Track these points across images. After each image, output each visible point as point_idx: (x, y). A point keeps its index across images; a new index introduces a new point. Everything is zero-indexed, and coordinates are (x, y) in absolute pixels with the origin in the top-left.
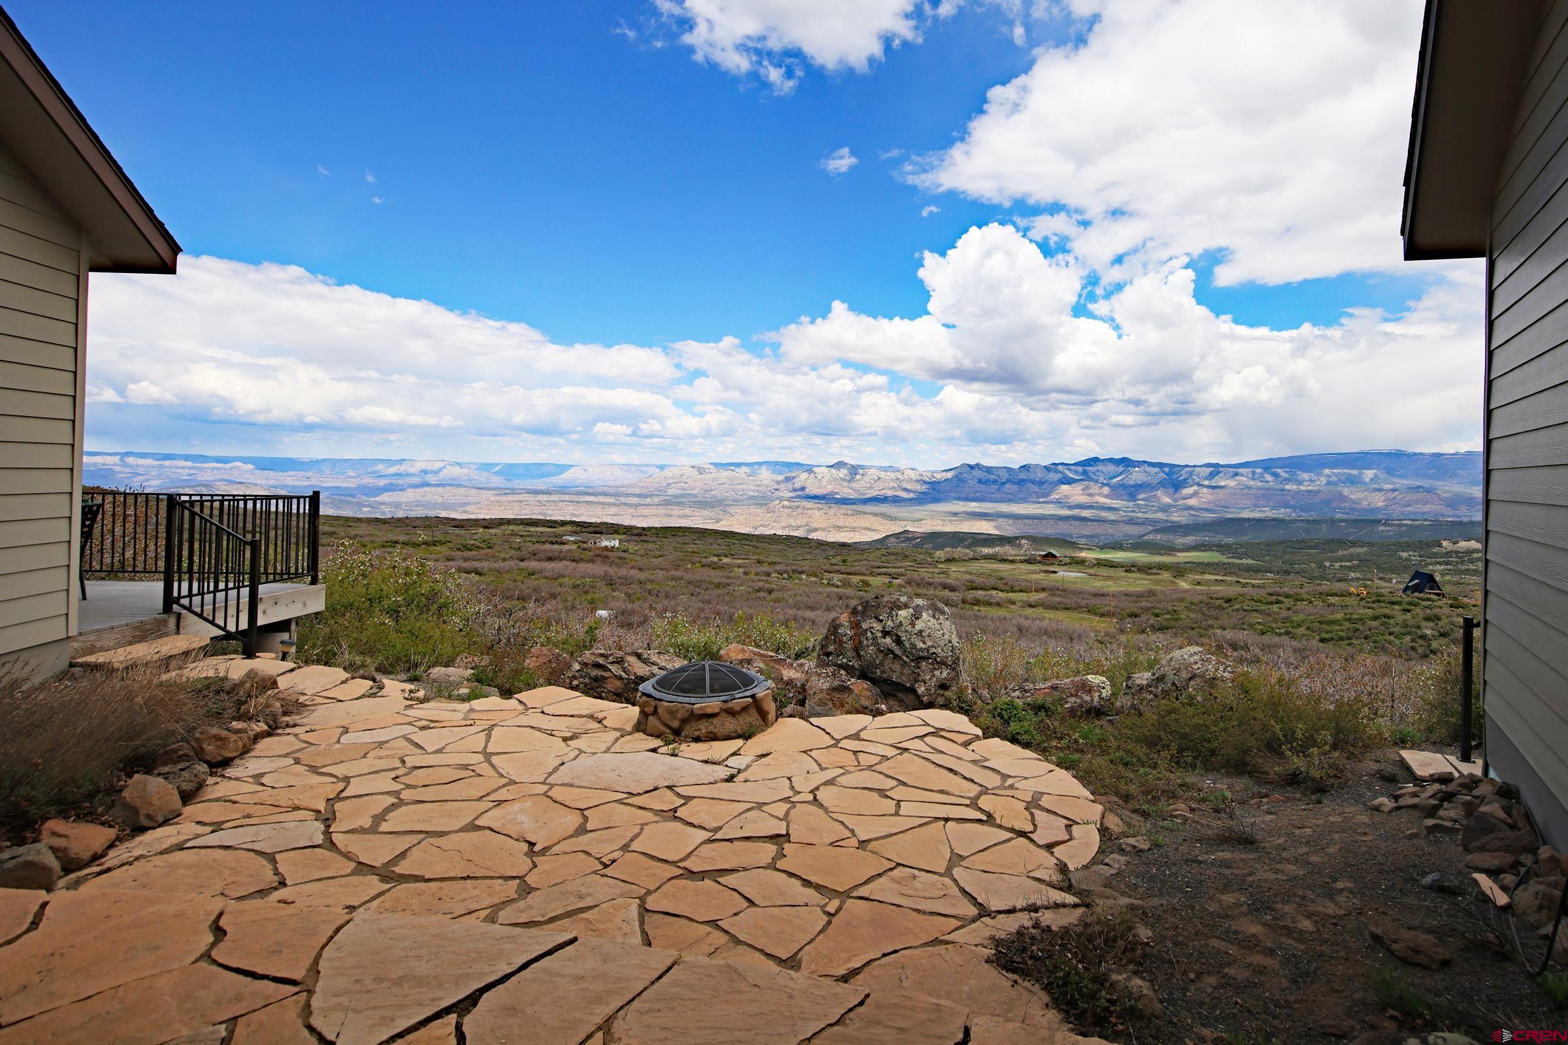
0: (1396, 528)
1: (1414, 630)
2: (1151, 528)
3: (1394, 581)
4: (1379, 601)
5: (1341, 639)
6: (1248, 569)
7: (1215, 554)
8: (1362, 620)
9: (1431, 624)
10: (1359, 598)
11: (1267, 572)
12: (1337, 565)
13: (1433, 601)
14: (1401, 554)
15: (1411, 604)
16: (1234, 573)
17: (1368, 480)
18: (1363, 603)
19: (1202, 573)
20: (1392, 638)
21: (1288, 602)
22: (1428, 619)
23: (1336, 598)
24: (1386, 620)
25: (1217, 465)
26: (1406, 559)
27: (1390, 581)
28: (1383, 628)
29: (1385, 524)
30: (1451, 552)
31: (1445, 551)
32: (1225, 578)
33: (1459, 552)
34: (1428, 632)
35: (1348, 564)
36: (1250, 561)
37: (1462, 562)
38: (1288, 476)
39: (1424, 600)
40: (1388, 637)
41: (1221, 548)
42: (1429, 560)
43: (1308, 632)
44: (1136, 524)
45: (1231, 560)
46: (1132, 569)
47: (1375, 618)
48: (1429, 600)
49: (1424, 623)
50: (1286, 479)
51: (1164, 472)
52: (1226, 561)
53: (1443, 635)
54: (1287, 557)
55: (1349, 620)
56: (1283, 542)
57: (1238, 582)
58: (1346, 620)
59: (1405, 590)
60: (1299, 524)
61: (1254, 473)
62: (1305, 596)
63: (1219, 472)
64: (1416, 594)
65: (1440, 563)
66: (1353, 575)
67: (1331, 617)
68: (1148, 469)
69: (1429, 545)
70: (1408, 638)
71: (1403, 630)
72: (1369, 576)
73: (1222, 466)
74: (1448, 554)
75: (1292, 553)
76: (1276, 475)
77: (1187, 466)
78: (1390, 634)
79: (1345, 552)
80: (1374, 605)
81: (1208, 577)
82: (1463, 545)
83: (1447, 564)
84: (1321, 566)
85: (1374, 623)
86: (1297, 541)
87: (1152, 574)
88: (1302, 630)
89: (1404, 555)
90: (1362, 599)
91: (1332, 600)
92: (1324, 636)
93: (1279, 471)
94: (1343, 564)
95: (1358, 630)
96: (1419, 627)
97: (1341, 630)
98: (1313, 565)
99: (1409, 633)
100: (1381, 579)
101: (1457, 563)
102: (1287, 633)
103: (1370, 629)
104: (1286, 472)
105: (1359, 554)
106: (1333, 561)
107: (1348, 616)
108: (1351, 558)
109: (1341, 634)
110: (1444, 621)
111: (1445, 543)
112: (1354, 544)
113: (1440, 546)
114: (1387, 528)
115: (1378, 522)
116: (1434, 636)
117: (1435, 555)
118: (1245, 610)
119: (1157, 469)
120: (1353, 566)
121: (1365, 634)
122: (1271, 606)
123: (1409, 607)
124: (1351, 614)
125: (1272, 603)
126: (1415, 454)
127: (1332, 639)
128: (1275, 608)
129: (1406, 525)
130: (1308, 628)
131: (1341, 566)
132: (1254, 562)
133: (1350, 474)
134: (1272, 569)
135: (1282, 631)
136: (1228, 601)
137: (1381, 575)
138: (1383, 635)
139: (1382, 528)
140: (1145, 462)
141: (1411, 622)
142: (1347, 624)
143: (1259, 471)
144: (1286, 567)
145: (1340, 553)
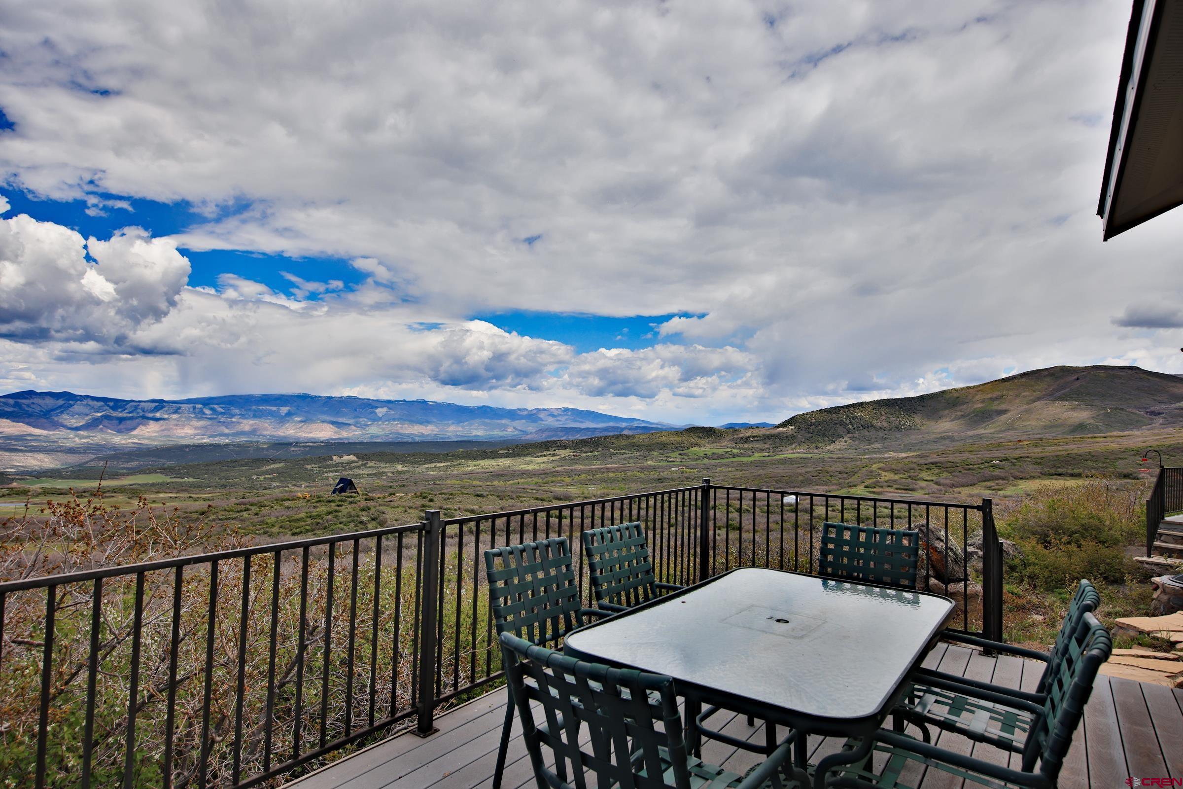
0: (302, 449)
1: (355, 518)
2: (93, 456)
3: (303, 486)
4: (320, 501)
5: (307, 531)
6: (192, 485)
7: (159, 475)
8: (320, 516)
9: (365, 513)
10: (305, 500)
11: (207, 487)
12: (262, 478)
13: (355, 497)
14: (307, 466)
15: (341, 501)
16: (186, 490)
17: (283, 414)
18: (309, 504)
19: (157, 492)
20: (342, 526)
21: (255, 509)
22: (363, 510)
23: (290, 502)
24: (337, 514)
25: (162, 401)
26: (310, 470)
27: (300, 486)
28: (335, 519)
29: (296, 446)
30: (339, 463)
31: (334, 463)
32: (178, 495)
33: (343, 463)
34: (365, 519)
35: (270, 476)
36: (191, 480)
37: (345, 470)
38: (223, 411)
39: (348, 497)
40: (340, 526)
41: (164, 470)
42: (325, 470)
43: (281, 530)
44: (77, 453)
45: (174, 480)
46: (84, 494)
47: (329, 513)
48: (351, 497)
49: (360, 513)
50: (221, 413)
51: (108, 406)
52: (169, 480)
53: (373, 519)
54: (223, 474)
55: (310, 517)
56: (219, 462)
57: (190, 497)
58: (307, 517)
59: (335, 491)
60: (232, 448)
61: (194, 408)
62: (267, 503)
63: (163, 407)
64: (343, 494)
65: (332, 472)
66: (274, 484)
67: (297, 517)
68: (91, 402)
69: (325, 460)
70: (352, 524)
71: (349, 520)
72: (286, 484)
73: (166, 402)
74: (337, 465)
75: (226, 471)
76: (213, 409)
77: (132, 401)
78: (340, 523)
79: (268, 468)
80: (318, 504)
81: (162, 495)
82: (346, 458)
83: (336, 471)
84: (249, 479)
85: (329, 517)
86: (231, 461)
87: (106, 497)
88: (275, 530)
89: (309, 467)
90: (308, 501)
91: (287, 504)
92: (295, 531)
93: (215, 406)
94: (267, 476)
95: (319, 523)
96: (358, 516)
97: (307, 525)
98: (244, 479)
99: (353, 521)
100: (294, 485)
101: (342, 470)
102: (265, 533)
103: (327, 522)
104: (222, 408)
105: (277, 468)
106: (258, 475)
107: (309, 514)
108: (272, 472)
109: (308, 528)
110: (373, 511)
111: (335, 458)
112: (274, 461)
113: (332, 459)
114: (296, 449)
115: (290, 444)
116: (368, 521)
117: (329, 466)
118: (220, 520)
119: (102, 403)
120: (274, 478)
121: (324, 525)
122: (241, 514)
123: (341, 503)
124: (310, 512)
125: (241, 511)
126: (316, 397)
127: (301, 532)
128: (245, 514)
129: (309, 446)
130: (281, 527)
131: (265, 478)
132: (195, 480)
133: (271, 410)
134: (211, 484)
135: (262, 531)
136: (203, 513)
137: (294, 483)
138: (336, 524)
139: (293, 449)
140: (88, 396)
141: (353, 513)
142: (309, 521)
143: (200, 406)
144: (223, 482)
145: (264, 468)
